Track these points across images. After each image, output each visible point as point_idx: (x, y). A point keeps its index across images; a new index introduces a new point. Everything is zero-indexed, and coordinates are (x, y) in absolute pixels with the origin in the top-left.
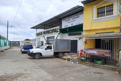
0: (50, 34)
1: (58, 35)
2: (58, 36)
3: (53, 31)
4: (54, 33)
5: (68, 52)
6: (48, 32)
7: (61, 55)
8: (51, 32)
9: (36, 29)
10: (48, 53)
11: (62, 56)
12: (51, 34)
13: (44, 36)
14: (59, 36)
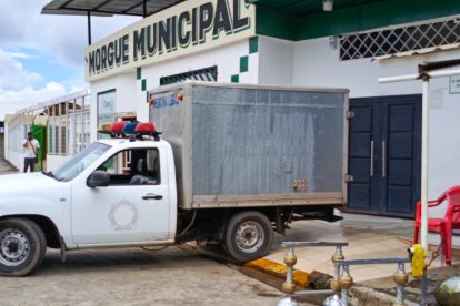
0: (180, 50)
1: (244, 50)
2: (244, 65)
3: (204, 25)
4: (209, 35)
5: (325, 212)
6: (168, 35)
7: (248, 239)
8: (187, 28)
9: (89, 12)
10: (124, 216)
11: (264, 251)
12: (191, 48)
13: (139, 69)
14: (254, 59)
